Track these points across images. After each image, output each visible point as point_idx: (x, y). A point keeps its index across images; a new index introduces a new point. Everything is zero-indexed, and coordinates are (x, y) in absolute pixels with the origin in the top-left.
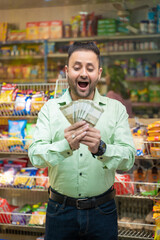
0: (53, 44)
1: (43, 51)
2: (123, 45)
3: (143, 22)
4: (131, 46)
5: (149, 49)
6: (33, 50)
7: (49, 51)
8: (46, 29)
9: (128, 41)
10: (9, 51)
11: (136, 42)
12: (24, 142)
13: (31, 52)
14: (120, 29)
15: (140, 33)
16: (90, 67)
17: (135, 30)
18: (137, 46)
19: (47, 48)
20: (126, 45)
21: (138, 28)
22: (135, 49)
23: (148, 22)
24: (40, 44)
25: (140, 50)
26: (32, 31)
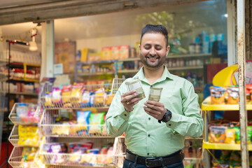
0: (122, 63)
1: (114, 68)
2: (175, 62)
3: (192, 44)
4: (182, 63)
5: (196, 65)
6: (107, 68)
7: (119, 68)
8: (116, 52)
9: (180, 59)
10: (89, 69)
11: (186, 60)
12: (88, 127)
13: (105, 70)
14: (173, 50)
15: (189, 53)
16: (159, 47)
17: (184, 51)
18: (187, 63)
19: (117, 66)
20: (178, 63)
21: (187, 49)
22: (185, 65)
23: (195, 45)
24: (112, 63)
25: (189, 66)
26: (106, 53)
